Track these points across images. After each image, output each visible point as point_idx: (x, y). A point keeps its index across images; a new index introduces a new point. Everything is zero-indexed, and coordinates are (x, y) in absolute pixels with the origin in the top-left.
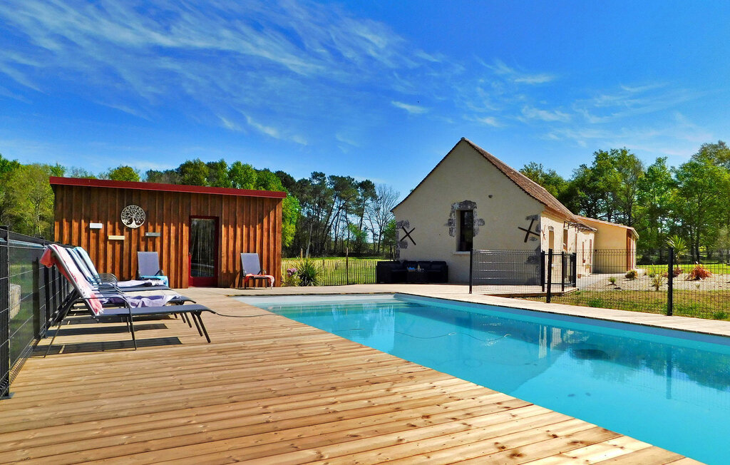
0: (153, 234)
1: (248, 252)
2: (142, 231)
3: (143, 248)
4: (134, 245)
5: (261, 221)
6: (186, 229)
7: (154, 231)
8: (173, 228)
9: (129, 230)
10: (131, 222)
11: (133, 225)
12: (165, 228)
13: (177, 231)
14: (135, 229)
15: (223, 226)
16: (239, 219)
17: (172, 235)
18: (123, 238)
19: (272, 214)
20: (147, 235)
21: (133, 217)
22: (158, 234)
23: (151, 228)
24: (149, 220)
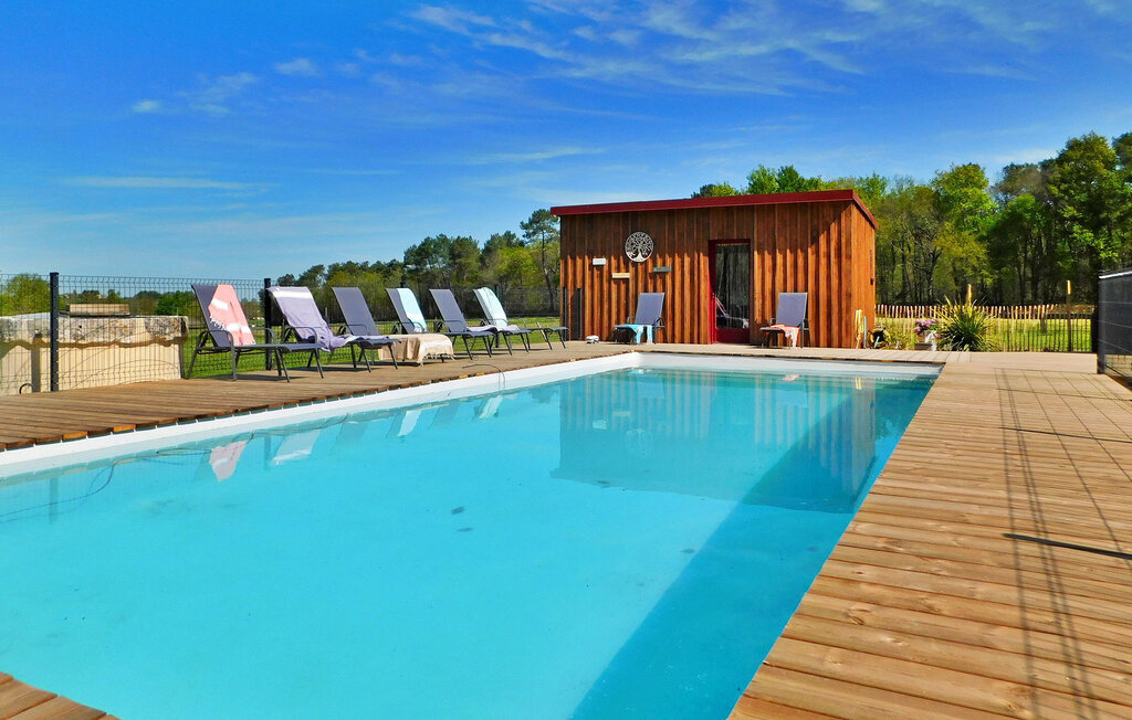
0: (663, 269)
1: (796, 291)
2: (650, 265)
3: (650, 287)
4: (640, 285)
5: (815, 241)
6: (704, 261)
7: (664, 264)
8: (687, 260)
9: (635, 264)
10: (637, 253)
11: (640, 258)
12: (677, 260)
13: (692, 262)
14: (642, 263)
15: (756, 253)
16: (780, 241)
17: (687, 269)
18: (627, 275)
19: (834, 227)
20: (655, 270)
21: (639, 248)
22: (668, 267)
23: (659, 261)
24: (658, 251)
